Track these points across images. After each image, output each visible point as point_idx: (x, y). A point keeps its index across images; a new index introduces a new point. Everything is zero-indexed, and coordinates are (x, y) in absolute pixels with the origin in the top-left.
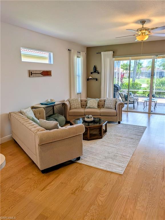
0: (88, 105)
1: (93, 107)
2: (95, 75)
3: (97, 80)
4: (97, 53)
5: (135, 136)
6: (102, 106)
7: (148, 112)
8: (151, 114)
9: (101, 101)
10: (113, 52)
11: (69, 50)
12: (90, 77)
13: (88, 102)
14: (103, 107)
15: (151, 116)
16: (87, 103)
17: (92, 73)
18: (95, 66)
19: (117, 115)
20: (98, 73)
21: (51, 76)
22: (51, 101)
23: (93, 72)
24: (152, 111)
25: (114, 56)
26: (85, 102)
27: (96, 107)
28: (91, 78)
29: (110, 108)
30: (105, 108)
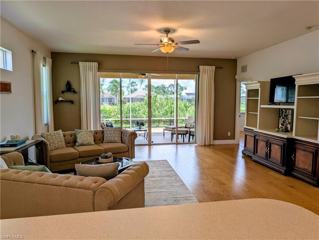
0: (78, 140)
1: (88, 143)
2: (69, 96)
3: (72, 102)
4: (72, 63)
5: (167, 172)
6: (100, 140)
7: (148, 143)
8: (152, 146)
9: (97, 134)
10: (99, 64)
11: (33, 51)
12: (60, 99)
13: (78, 136)
14: (101, 142)
15: (152, 148)
16: (76, 138)
17: (63, 92)
18: (68, 81)
19: (128, 151)
20: (75, 92)
21: (11, 93)
22: (12, 138)
23: (66, 90)
24: (153, 142)
25: (100, 69)
26: (71, 136)
27: (93, 143)
28: (62, 99)
29: (114, 141)
30: (105, 143)
